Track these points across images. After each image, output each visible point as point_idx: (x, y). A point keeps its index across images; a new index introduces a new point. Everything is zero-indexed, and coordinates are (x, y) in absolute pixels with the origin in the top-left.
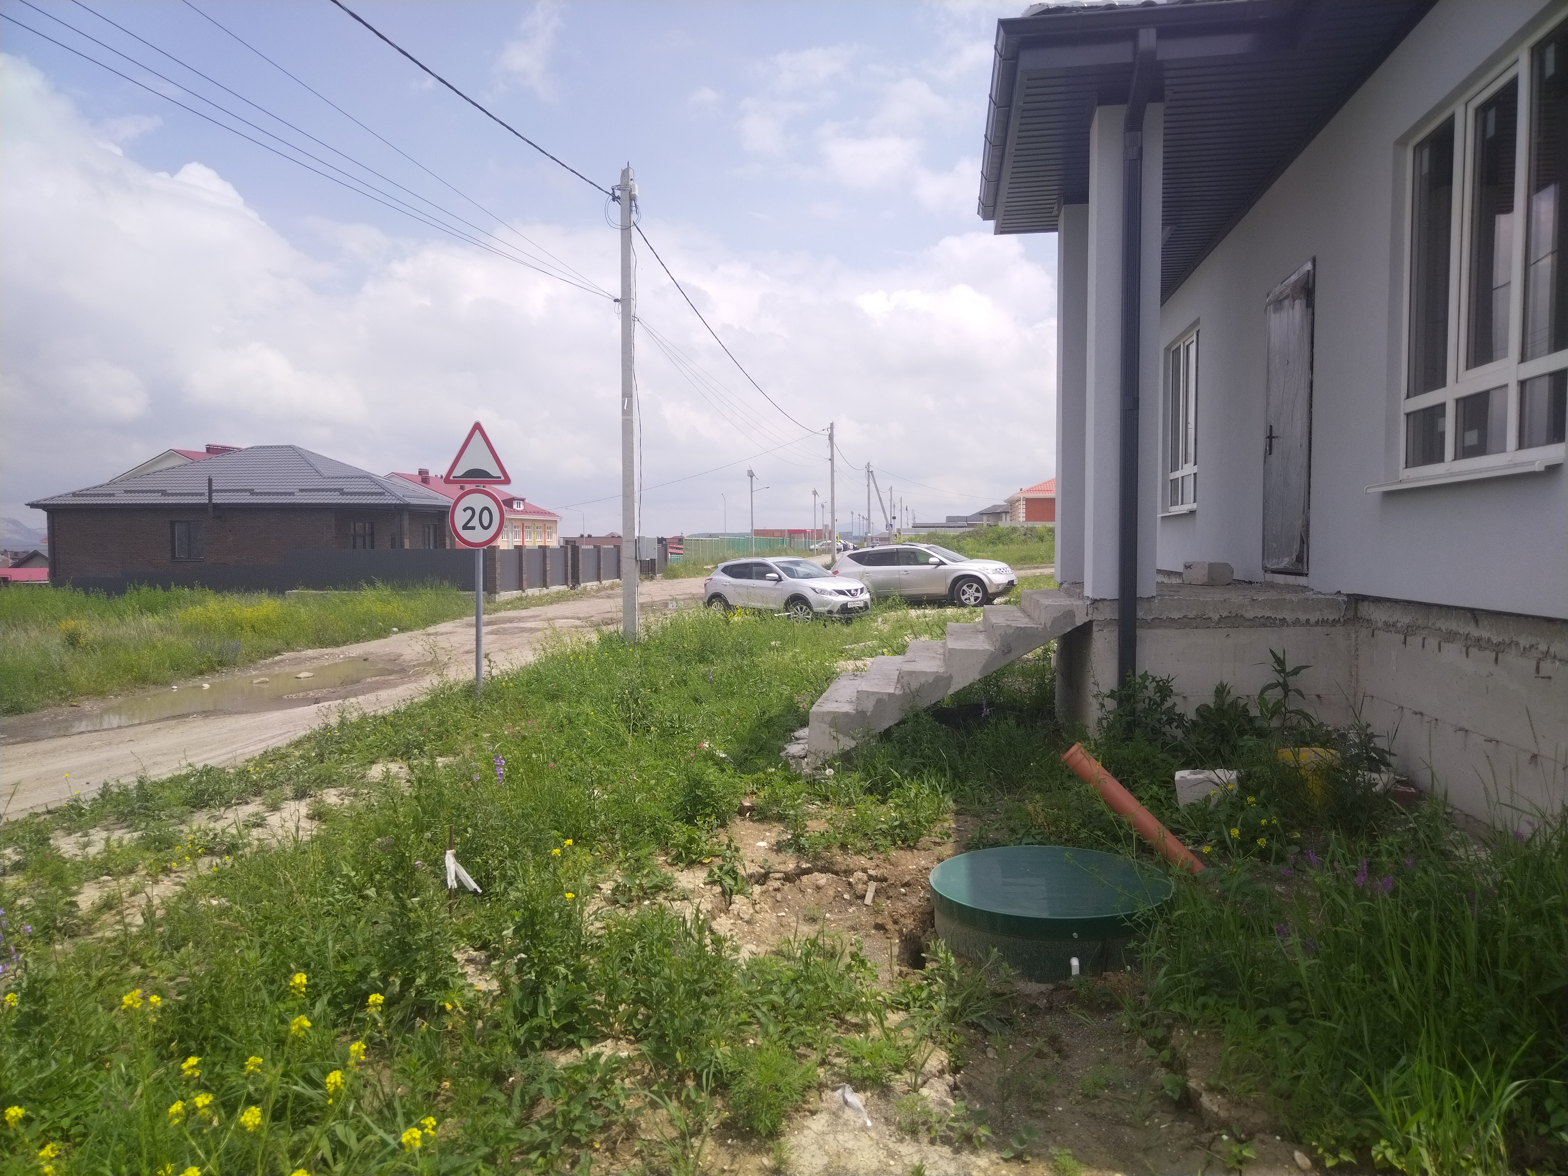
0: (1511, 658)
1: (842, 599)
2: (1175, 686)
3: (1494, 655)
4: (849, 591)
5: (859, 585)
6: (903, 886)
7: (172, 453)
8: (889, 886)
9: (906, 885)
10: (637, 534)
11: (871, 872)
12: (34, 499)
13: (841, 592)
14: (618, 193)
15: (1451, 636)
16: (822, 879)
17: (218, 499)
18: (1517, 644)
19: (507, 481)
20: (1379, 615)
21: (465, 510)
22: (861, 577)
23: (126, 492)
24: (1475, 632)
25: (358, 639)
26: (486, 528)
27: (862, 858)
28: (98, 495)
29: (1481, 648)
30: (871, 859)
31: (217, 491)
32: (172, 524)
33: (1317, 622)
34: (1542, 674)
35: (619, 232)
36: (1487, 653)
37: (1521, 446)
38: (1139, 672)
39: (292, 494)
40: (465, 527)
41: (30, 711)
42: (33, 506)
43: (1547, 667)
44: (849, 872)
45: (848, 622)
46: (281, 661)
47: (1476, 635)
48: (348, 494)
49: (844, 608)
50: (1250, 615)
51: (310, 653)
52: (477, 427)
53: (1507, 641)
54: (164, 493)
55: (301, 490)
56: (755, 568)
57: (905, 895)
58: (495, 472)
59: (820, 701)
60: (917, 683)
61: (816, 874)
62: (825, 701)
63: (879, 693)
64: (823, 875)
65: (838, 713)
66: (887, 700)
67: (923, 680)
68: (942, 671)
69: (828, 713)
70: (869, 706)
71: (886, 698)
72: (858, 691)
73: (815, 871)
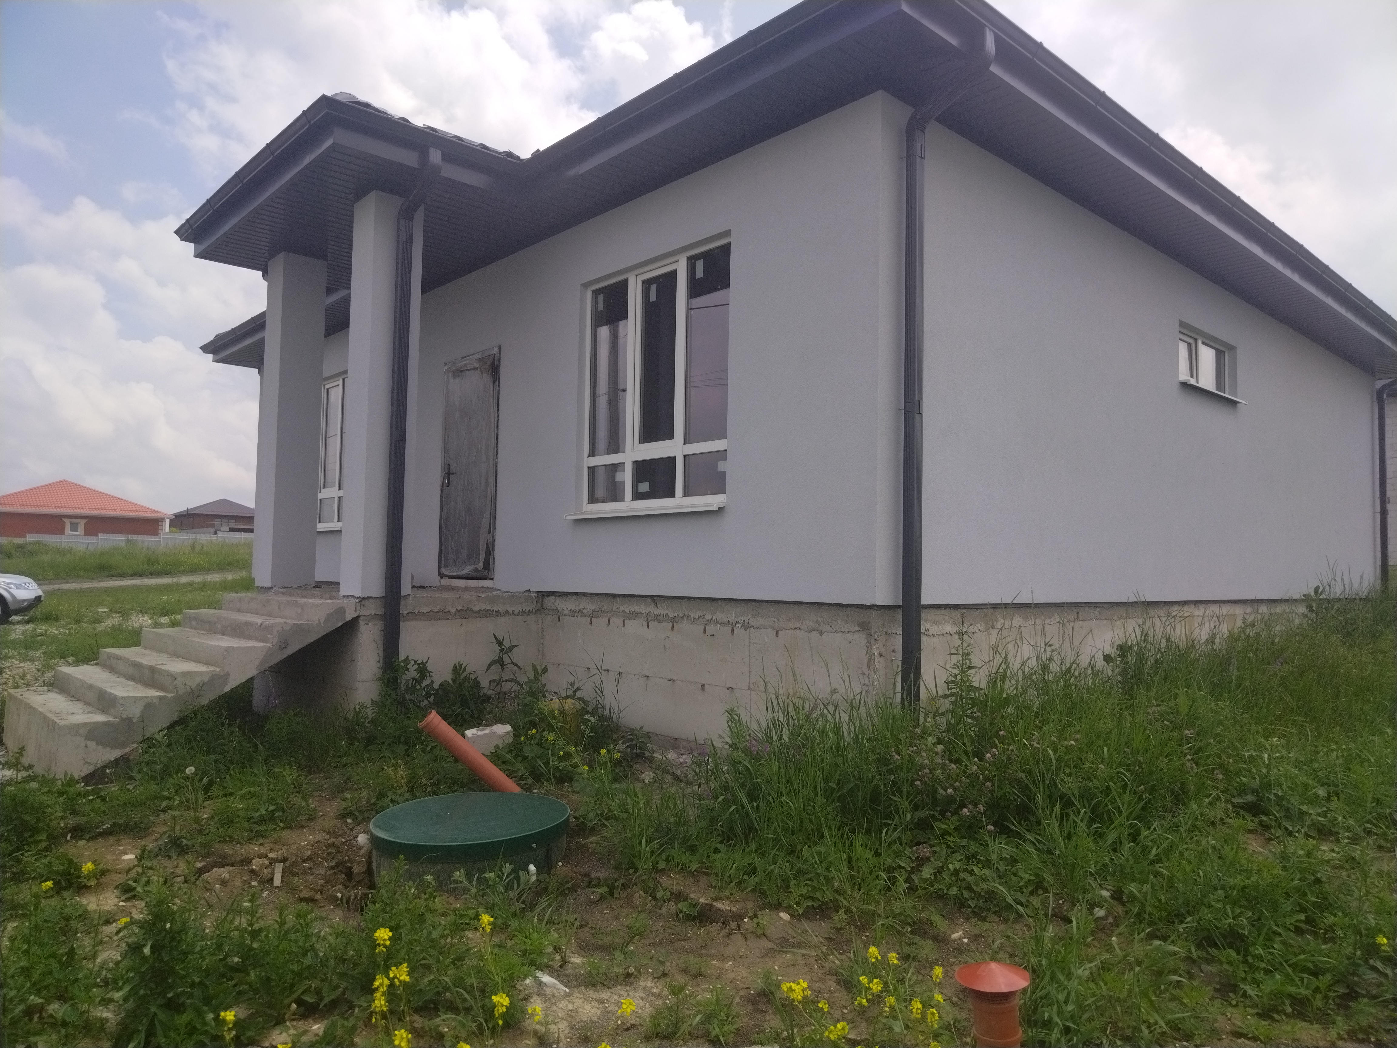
0: (684, 625)
2: (430, 667)
3: (670, 625)
6: (304, 861)
8: (292, 865)
9: (308, 860)
11: (271, 855)
15: (634, 615)
16: (224, 873)
18: (689, 616)
20: (565, 605)
24: (655, 611)
27: (252, 846)
29: (659, 621)
30: (261, 844)
33: (519, 612)
34: (707, 633)
36: (665, 624)
37: (686, 494)
38: (402, 657)
43: (711, 629)
44: (246, 861)
47: (656, 613)
50: (476, 608)
53: (681, 615)
57: (310, 868)
59: (50, 715)
60: (192, 684)
61: (215, 869)
62: (58, 714)
63: (148, 697)
64: (222, 869)
65: (98, 723)
66: (157, 703)
67: (198, 680)
68: (218, 670)
69: (85, 724)
70: (135, 712)
71: (156, 701)
72: (123, 698)
73: (213, 867)
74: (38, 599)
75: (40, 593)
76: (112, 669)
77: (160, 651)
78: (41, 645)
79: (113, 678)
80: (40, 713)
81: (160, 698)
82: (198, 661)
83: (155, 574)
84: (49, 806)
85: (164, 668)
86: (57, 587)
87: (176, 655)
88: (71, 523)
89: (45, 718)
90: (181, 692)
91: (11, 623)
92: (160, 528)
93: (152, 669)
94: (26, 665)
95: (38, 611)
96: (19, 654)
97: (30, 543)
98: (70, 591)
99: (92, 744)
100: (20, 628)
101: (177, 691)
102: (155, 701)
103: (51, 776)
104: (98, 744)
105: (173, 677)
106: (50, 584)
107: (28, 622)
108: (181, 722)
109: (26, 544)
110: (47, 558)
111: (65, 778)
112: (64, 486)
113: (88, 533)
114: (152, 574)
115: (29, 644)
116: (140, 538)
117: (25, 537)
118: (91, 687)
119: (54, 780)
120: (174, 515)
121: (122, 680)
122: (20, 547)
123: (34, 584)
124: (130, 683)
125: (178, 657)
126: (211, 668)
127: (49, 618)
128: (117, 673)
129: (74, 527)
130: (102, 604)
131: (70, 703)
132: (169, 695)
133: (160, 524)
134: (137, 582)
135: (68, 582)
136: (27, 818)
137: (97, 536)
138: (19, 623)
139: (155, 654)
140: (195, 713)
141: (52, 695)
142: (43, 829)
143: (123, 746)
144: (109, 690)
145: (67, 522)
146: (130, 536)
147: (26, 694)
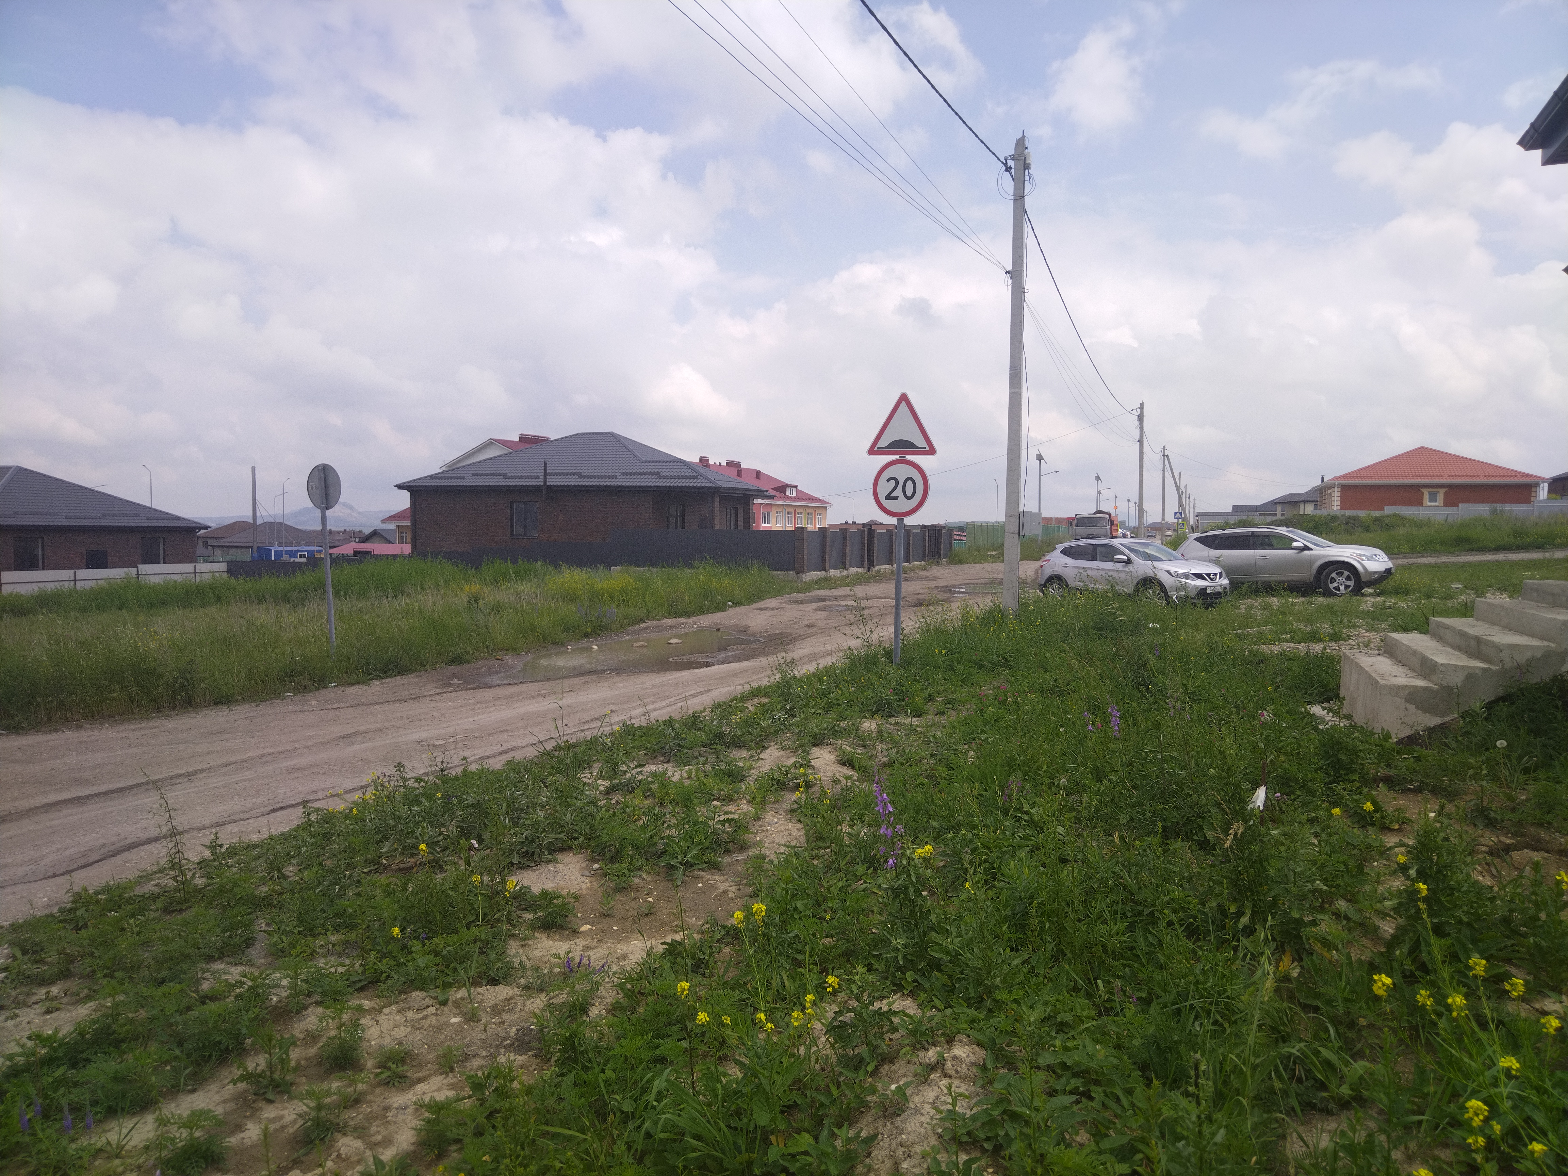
1: (1200, 583)
4: (1208, 575)
5: (1217, 570)
7: (491, 443)
10: (1021, 509)
12: (400, 481)
13: (1199, 576)
14: (1011, 163)
16: (1537, 857)
17: (552, 481)
19: (932, 451)
21: (888, 480)
22: (1217, 561)
23: (474, 475)
25: (702, 611)
26: (909, 498)
28: (451, 478)
31: (551, 474)
32: (512, 503)
35: (1011, 204)
39: (616, 477)
40: (888, 497)
41: (468, 662)
42: (400, 487)
45: (1208, 606)
46: (647, 628)
48: (664, 477)
49: (1202, 592)
51: (669, 621)
52: (904, 398)
54: (505, 476)
55: (623, 474)
56: (1099, 549)
58: (920, 442)
59: (1374, 675)
60: (1522, 659)
61: (1526, 851)
62: (1382, 676)
63: (1469, 667)
64: (1535, 853)
65: (1417, 687)
66: (1480, 674)
67: (1528, 655)
68: (1553, 645)
69: (1404, 687)
70: (1457, 680)
71: (1480, 673)
72: (1442, 665)
73: (1524, 848)
74: (1388, 571)
75: (1390, 565)
76: (1440, 638)
77: (1493, 623)
78: (1388, 617)
79: (1439, 646)
80: (1367, 672)
81: (1483, 669)
82: (1533, 636)
83: (1522, 549)
84: (1361, 750)
85: (1489, 638)
86: (1411, 561)
87: (1508, 628)
88: (1430, 493)
89: (1370, 676)
90: (1507, 666)
91: (1363, 595)
92: (1533, 494)
93: (1478, 640)
94: (1371, 635)
95: (1389, 584)
96: (1367, 624)
97: (1387, 516)
98: (1425, 565)
99: (1412, 708)
100: (1371, 600)
101: (1503, 664)
102: (1477, 672)
103: (1370, 729)
104: (1417, 708)
105: (1499, 648)
106: (1405, 558)
107: (1378, 595)
108: (1507, 698)
109: (1384, 517)
110: (1402, 531)
111: (1382, 733)
112: (1422, 453)
113: (1448, 503)
114: (1520, 548)
115: (1376, 616)
116: (1507, 507)
117: (1383, 509)
118: (1415, 653)
119: (1372, 733)
120: (1551, 478)
121: (1448, 649)
122: (1378, 520)
123: (1384, 556)
124: (1456, 653)
125: (1510, 630)
126: (1546, 644)
127: (1401, 591)
128: (1444, 642)
129: (1433, 497)
130: (1458, 581)
131: (1396, 667)
132: (1493, 668)
133: (1533, 489)
134: (1500, 556)
135: (1423, 557)
136: (1342, 757)
137: (1458, 506)
138: (1371, 595)
139: (1487, 626)
140: (1522, 690)
141: (1381, 659)
142: (1357, 771)
143: (1443, 715)
144: (1431, 657)
145: (1426, 492)
146: (1499, 506)
147: (1358, 655)
